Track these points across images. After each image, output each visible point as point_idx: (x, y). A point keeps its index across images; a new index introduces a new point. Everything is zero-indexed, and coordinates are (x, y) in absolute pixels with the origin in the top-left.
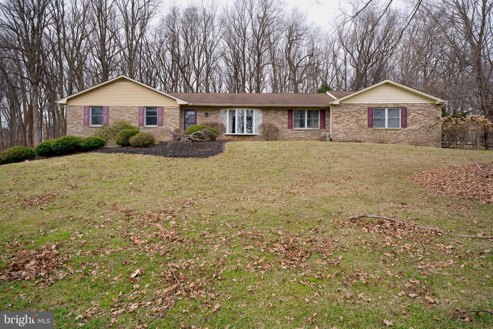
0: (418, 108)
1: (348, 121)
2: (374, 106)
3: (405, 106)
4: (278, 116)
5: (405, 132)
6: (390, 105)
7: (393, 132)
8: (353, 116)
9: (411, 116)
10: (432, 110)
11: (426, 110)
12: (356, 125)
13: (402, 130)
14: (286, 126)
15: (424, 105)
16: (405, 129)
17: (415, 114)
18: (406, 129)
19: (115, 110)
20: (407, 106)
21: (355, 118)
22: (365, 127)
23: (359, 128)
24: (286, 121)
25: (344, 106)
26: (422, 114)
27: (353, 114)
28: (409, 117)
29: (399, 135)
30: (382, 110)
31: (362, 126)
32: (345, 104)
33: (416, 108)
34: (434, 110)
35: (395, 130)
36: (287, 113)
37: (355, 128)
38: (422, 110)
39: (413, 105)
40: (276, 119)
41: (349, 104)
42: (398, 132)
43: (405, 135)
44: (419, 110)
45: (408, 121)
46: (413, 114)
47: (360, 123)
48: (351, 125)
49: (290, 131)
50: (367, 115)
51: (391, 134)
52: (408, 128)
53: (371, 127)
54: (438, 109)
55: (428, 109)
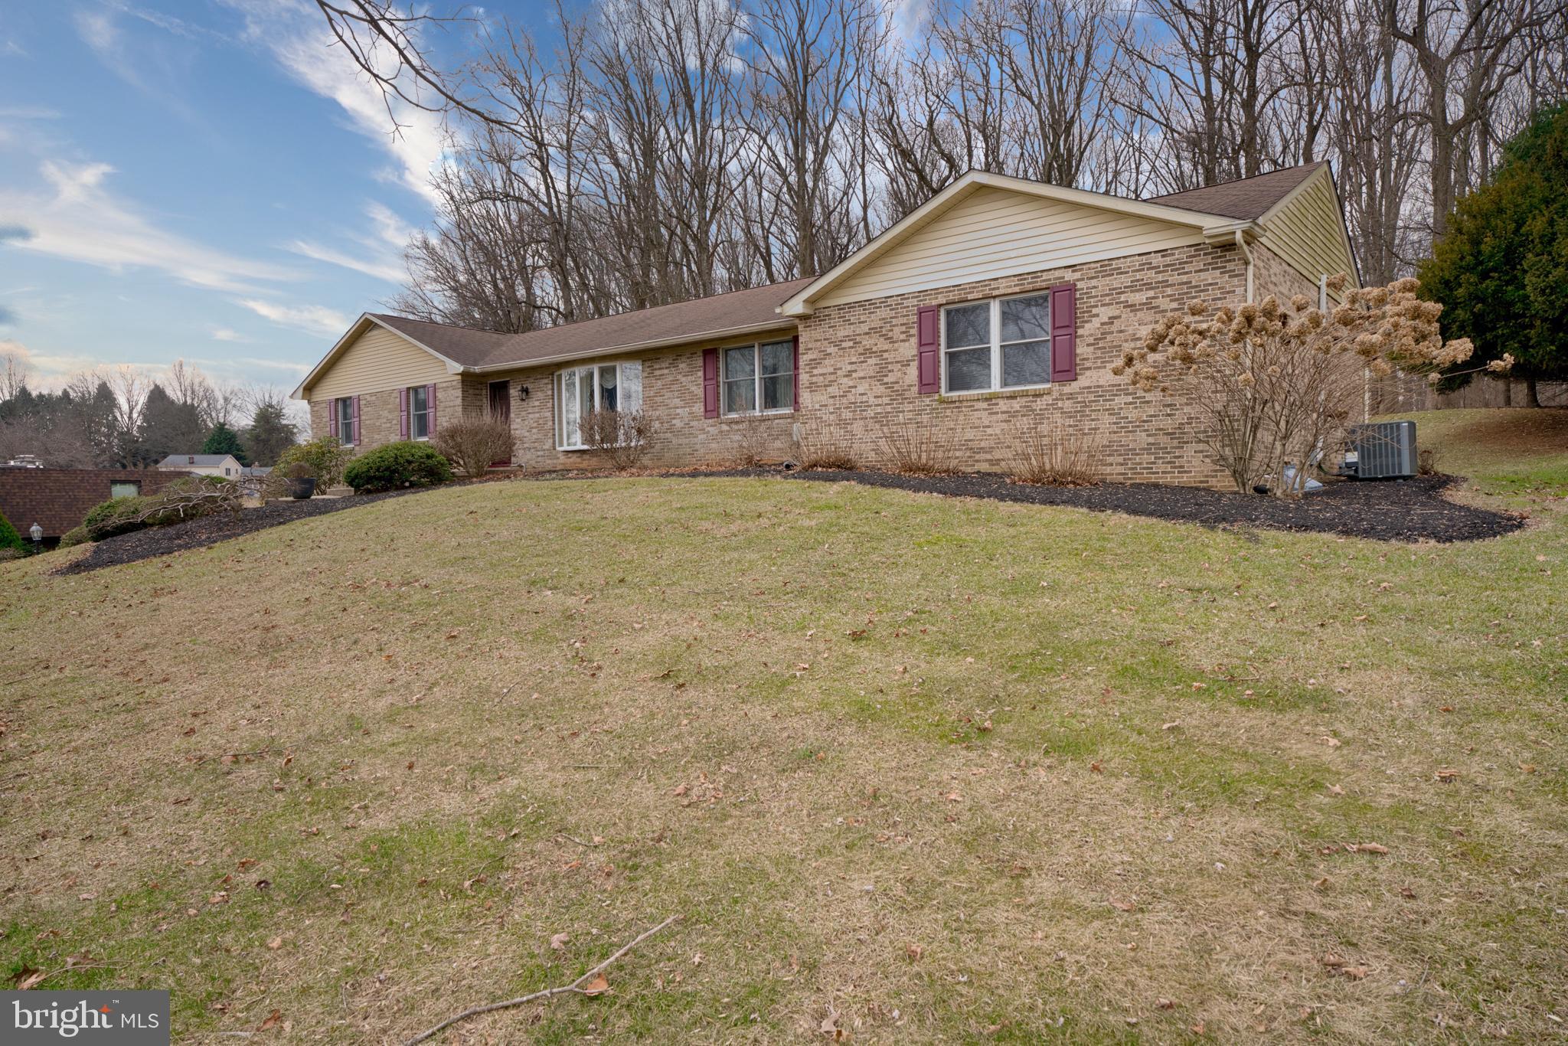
0: (1126, 280)
1: (849, 375)
2: (942, 300)
3: (1069, 276)
4: (679, 377)
5: (1067, 405)
6: (1003, 283)
7: (1016, 405)
8: (868, 352)
9: (1096, 322)
10: (1195, 279)
11: (1165, 284)
12: (880, 389)
13: (1055, 395)
14: (699, 408)
15: (1157, 260)
16: (1067, 389)
17: (1112, 311)
18: (1074, 387)
19: (369, 404)
20: (1077, 275)
21: (872, 361)
22: (907, 394)
23: (886, 400)
24: (700, 392)
25: (834, 313)
26: (1148, 305)
27: (867, 342)
28: (1088, 330)
29: (1040, 418)
30: (975, 309)
31: (898, 394)
32: (840, 308)
33: (1117, 281)
34: (1210, 276)
35: (1025, 394)
36: (700, 362)
37: (872, 401)
38: (1149, 286)
39: (1106, 268)
40: (675, 388)
41: (851, 306)
42: (1040, 404)
43: (1070, 415)
44: (1133, 288)
45: (1082, 350)
46: (1105, 313)
47: (890, 379)
48: (861, 389)
49: (711, 427)
50: (914, 341)
51: (1012, 415)
52: (1083, 381)
53: (929, 394)
54: (1230, 266)
55: (1175, 278)
